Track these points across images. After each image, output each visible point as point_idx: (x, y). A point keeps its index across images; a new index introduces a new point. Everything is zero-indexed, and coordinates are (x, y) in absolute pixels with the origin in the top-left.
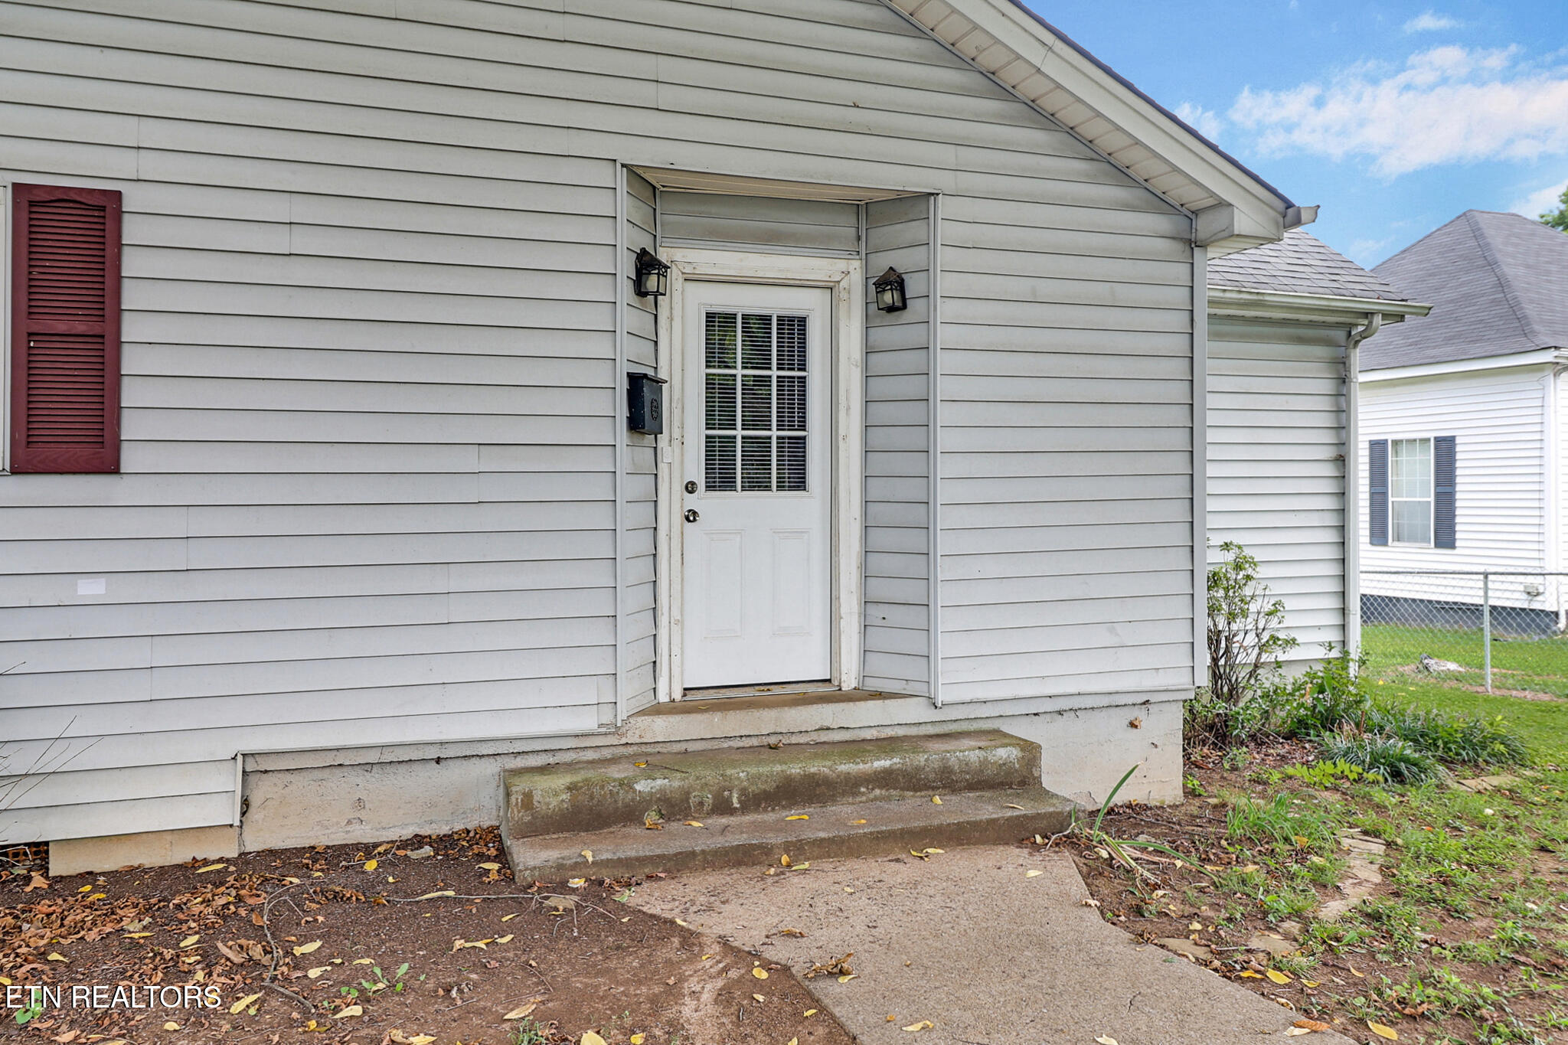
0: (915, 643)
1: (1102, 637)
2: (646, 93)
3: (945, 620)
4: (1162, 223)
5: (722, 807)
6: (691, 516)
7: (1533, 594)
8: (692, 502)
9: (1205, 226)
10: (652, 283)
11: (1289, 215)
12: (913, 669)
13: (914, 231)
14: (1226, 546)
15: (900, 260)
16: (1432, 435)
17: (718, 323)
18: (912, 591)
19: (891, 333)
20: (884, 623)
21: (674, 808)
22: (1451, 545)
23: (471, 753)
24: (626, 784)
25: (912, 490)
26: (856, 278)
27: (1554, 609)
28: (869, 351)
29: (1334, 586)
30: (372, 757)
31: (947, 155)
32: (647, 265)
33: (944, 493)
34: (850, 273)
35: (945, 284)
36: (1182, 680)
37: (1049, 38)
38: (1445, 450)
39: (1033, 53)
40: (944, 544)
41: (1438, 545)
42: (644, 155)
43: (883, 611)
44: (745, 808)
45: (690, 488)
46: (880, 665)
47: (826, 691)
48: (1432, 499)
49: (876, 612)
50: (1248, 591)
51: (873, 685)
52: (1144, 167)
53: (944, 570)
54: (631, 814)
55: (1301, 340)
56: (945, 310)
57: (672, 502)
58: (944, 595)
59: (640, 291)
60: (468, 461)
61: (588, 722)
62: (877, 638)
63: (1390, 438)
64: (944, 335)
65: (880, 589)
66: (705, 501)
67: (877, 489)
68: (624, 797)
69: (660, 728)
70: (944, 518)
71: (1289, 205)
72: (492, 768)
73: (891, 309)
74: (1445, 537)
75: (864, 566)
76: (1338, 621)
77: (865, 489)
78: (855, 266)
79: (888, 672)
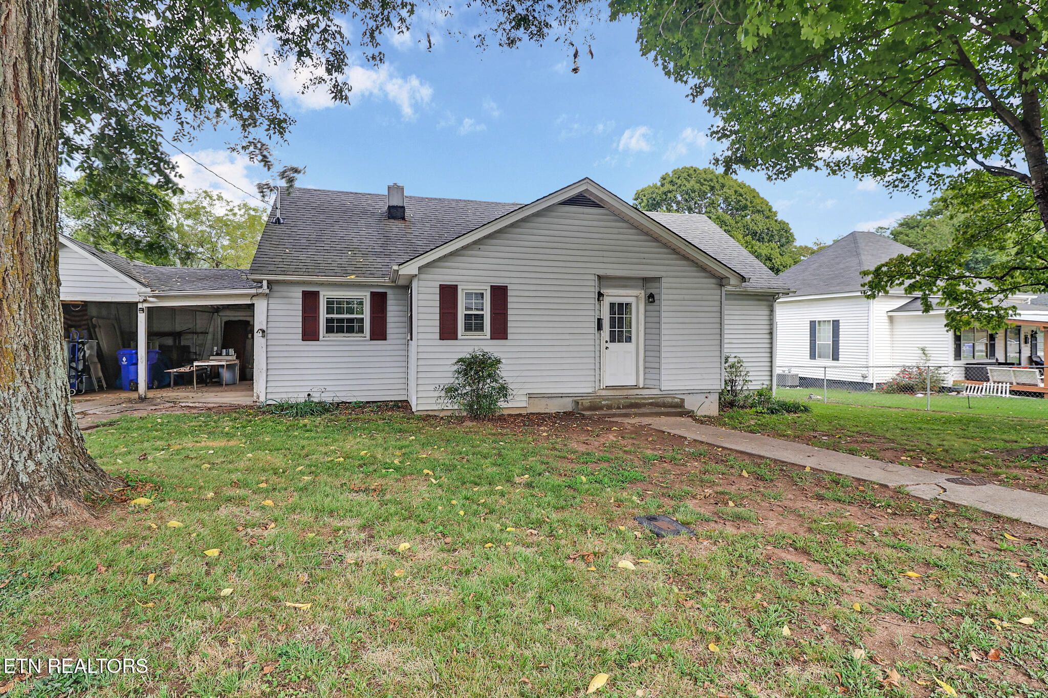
0: (657, 377)
1: (699, 377)
2: (601, 259)
3: (663, 372)
4: (713, 281)
5: (619, 408)
6: (607, 348)
7: (864, 377)
8: (607, 345)
9: (724, 281)
10: (601, 298)
11: (743, 279)
12: (657, 383)
13: (657, 285)
14: (735, 357)
15: (653, 291)
16: (831, 319)
17: (612, 305)
18: (657, 365)
19: (650, 308)
20: (649, 373)
21: (609, 407)
22: (838, 360)
23: (567, 396)
24: (600, 402)
25: (657, 343)
26: (643, 294)
27: (871, 382)
28: (646, 311)
29: (769, 369)
30: (550, 395)
31: (664, 268)
32: (600, 295)
33: (663, 344)
34: (642, 293)
35: (663, 297)
36: (718, 387)
37: (687, 244)
38: (836, 324)
39: (684, 247)
40: (663, 355)
41: (833, 360)
42: (601, 273)
43: (650, 370)
44: (623, 408)
45: (607, 342)
46: (648, 382)
47: (636, 387)
48: (831, 343)
49: (647, 370)
50: (741, 369)
51: (646, 386)
52: (709, 269)
53: (663, 361)
54: (601, 408)
55: (759, 300)
56: (663, 303)
57: (604, 345)
58: (663, 366)
59: (598, 300)
60: (567, 337)
61: (590, 391)
62: (648, 376)
63: (817, 320)
64: (663, 308)
65: (648, 365)
66: (609, 345)
67: (648, 342)
68: (600, 404)
69: (604, 393)
70: (663, 349)
71: (744, 277)
72: (571, 399)
73: (651, 302)
74: (836, 357)
75: (644, 360)
76: (769, 378)
77: (645, 342)
78: (643, 292)
79: (649, 383)
